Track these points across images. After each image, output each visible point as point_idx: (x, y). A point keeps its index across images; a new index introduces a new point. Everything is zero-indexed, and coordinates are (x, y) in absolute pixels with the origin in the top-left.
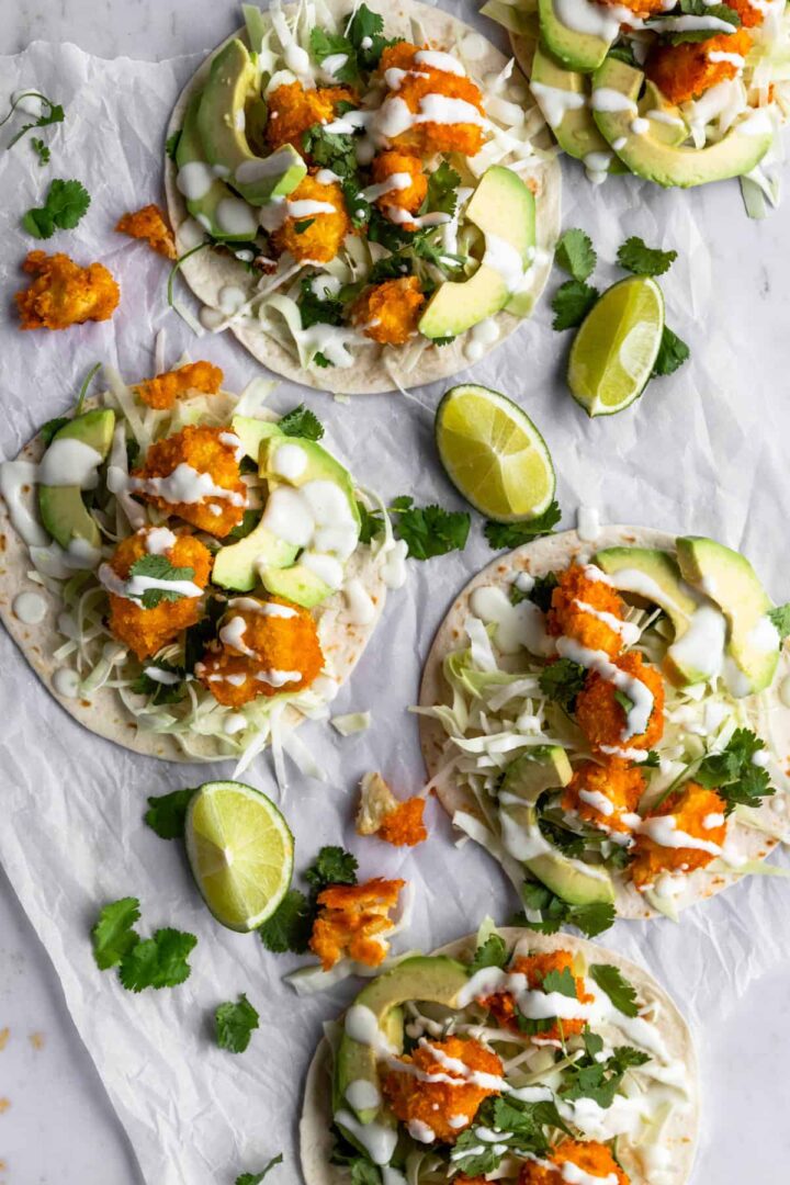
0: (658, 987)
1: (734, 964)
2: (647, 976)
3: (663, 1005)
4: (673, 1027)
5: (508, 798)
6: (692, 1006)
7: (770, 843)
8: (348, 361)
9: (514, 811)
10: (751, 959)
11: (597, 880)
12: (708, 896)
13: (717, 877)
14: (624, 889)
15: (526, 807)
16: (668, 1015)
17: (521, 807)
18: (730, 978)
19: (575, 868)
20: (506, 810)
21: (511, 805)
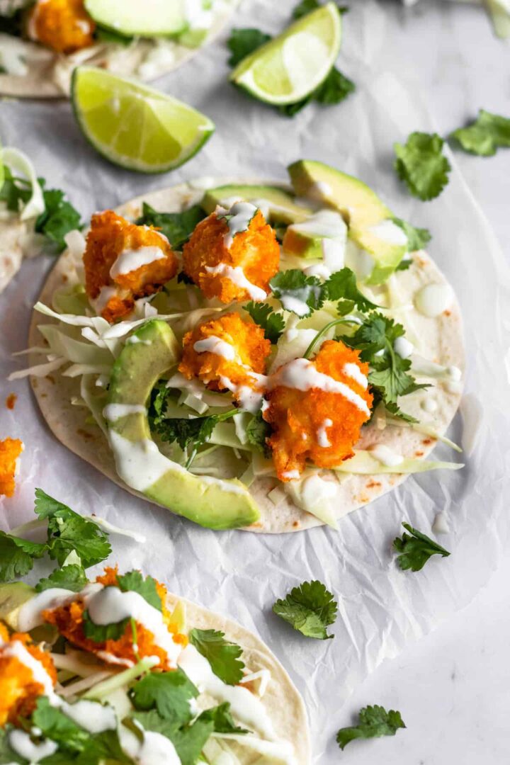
1: (365, 639)
2: (257, 642)
3: (273, 676)
4: (282, 702)
5: (117, 412)
6: (310, 683)
7: (426, 442)
8: (22, 70)
9: (125, 426)
10: (386, 635)
11: (234, 494)
12: (364, 501)
13: (371, 480)
14: (266, 500)
15: (137, 415)
16: (278, 688)
17: (132, 417)
18: (359, 655)
19: (205, 484)
20: (116, 428)
21: (120, 419)
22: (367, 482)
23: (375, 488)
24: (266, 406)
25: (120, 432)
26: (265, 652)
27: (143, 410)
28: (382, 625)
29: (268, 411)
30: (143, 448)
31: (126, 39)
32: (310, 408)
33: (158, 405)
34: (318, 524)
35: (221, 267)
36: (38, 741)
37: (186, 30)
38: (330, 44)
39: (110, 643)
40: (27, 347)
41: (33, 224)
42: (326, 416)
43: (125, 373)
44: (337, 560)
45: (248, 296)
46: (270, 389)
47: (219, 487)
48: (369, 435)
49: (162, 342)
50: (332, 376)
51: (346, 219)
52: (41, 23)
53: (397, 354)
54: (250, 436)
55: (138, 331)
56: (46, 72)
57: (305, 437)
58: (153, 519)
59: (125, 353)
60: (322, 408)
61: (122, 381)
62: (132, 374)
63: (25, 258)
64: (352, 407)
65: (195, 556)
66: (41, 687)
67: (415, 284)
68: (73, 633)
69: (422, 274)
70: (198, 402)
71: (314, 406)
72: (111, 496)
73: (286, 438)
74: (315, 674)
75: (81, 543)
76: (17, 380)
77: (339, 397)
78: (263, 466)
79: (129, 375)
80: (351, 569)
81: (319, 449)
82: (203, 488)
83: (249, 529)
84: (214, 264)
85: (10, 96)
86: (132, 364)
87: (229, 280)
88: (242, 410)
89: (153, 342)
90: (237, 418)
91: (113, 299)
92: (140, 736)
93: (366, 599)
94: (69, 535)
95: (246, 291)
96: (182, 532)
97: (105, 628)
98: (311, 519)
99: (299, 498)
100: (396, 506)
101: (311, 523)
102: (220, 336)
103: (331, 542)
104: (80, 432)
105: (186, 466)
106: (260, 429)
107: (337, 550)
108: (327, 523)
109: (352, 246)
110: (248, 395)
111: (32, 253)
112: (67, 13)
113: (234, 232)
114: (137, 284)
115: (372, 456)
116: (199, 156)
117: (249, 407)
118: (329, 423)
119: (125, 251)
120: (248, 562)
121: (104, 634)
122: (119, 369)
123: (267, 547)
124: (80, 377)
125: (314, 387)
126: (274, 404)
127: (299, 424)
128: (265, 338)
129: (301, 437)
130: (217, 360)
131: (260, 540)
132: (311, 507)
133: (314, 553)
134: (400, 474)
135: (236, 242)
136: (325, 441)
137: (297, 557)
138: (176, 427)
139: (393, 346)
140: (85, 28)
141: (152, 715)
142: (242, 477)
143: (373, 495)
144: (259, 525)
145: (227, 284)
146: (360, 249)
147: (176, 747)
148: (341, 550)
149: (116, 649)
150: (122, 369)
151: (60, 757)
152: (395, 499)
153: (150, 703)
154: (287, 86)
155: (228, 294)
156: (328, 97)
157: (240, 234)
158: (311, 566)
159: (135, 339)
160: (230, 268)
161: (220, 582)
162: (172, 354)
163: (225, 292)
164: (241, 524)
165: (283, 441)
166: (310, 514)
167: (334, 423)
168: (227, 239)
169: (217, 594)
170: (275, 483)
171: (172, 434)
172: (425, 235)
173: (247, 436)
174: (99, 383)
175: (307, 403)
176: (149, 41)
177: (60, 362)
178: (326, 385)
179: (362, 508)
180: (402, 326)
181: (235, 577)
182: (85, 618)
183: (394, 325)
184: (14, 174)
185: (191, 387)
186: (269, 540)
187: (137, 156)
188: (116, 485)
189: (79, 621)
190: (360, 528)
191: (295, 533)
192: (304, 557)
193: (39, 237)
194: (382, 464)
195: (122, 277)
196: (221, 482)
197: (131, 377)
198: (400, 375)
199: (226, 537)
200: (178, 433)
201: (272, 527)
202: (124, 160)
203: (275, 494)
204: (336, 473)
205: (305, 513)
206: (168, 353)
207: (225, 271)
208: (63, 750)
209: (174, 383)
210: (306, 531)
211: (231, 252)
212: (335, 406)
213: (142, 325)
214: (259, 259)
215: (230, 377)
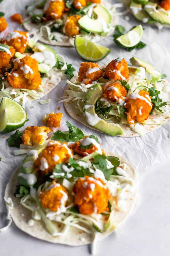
0: (126, 161)
1: (151, 159)
3: (127, 165)
4: (130, 171)
5: (87, 107)
6: (137, 168)
7: (166, 118)
8: (61, 40)
9: (89, 110)
10: (157, 158)
11: (117, 127)
12: (150, 130)
13: (152, 126)
14: (125, 129)
15: (92, 107)
16: (129, 168)
17: (91, 108)
18: (150, 162)
19: (109, 124)
20: (87, 111)
21: (88, 108)
22: (151, 126)
23: (153, 128)
24: (125, 104)
25: (88, 112)
26: (126, 160)
27: (94, 106)
28: (156, 156)
29: (126, 105)
30: (94, 115)
31: (88, 32)
32: (137, 104)
33: (98, 105)
34: (138, 135)
35: (115, 71)
36: (69, 167)
37: (103, 32)
38: (140, 34)
39: (87, 150)
40: (63, 96)
41: (64, 72)
42: (141, 106)
43: (89, 97)
44: (143, 143)
45: (121, 78)
46: (126, 100)
47: (113, 125)
48: (151, 117)
49: (99, 89)
50: (142, 96)
51: (145, 69)
52: (67, 28)
53: (158, 98)
54: (121, 112)
55: (93, 87)
56: (67, 41)
57: (135, 111)
58: (96, 134)
59: (89, 92)
60: (140, 104)
61: (88, 99)
62: (91, 97)
63: (62, 79)
64: (148, 104)
65: (106, 141)
66: (70, 156)
67: (163, 86)
68: (77, 149)
69: (164, 84)
70: (108, 104)
71: (138, 103)
72: (85, 129)
73: (131, 112)
74: (138, 166)
75: (78, 136)
76: (60, 103)
77: (144, 101)
78: (124, 121)
79: (90, 97)
80: (147, 145)
81: (139, 116)
82: (109, 125)
83: (121, 136)
84: (113, 70)
85: (58, 46)
86: (91, 95)
87: (117, 74)
88: (119, 105)
89: (97, 89)
90: (118, 107)
91: (86, 81)
92: (95, 170)
93: (151, 150)
94: (75, 133)
95: (121, 77)
96: (103, 136)
97: (85, 147)
98: (136, 134)
99: (134, 129)
100: (158, 132)
101: (136, 135)
102: (114, 86)
103: (142, 139)
104: (77, 115)
105: (105, 120)
106: (124, 110)
107: (143, 141)
108: (141, 135)
109: (147, 73)
110: (121, 101)
111: (64, 78)
112: (74, 24)
113: (118, 62)
114: (93, 78)
115: (152, 120)
116: (106, 58)
117: (121, 104)
118: (142, 108)
119: (90, 68)
120: (120, 143)
121: (85, 148)
122: (88, 96)
123: (125, 140)
124: (77, 100)
125: (138, 98)
126: (128, 103)
127: (134, 108)
128: (125, 89)
129: (134, 111)
130: (113, 91)
131: (124, 139)
132: (137, 131)
133: (137, 141)
134: (159, 125)
135: (118, 64)
136: (140, 113)
137: (133, 142)
138: (102, 110)
139: (157, 96)
140: (78, 29)
141: (97, 165)
142: (119, 124)
143: (152, 129)
144: (123, 135)
145: (116, 75)
146: (149, 73)
147: (104, 174)
148: (144, 141)
149: (88, 152)
150: (89, 96)
151: (75, 171)
152: (158, 131)
153: (97, 163)
154: (129, 43)
155: (116, 78)
156: (140, 47)
157: (120, 62)
158: (137, 144)
159: (92, 89)
160: (117, 71)
161: (113, 147)
162: (102, 92)
163: (115, 77)
164: (118, 134)
165: (130, 113)
166: (137, 132)
167: (143, 108)
168: (116, 63)
169: (112, 149)
170: (127, 125)
171: (101, 112)
172: (165, 76)
173: (120, 112)
174: (82, 101)
175: (136, 102)
176: (93, 34)
177: (72, 98)
178: (141, 98)
179: (150, 132)
180: (159, 92)
181: (117, 146)
182: (80, 145)
183: (158, 91)
184: (60, 60)
185: (106, 101)
186: (126, 139)
187: (91, 57)
188: (86, 126)
189: (79, 145)
190: (149, 137)
191: (133, 137)
192: (135, 142)
193: (66, 75)
194: (155, 122)
195: (89, 74)
196: (113, 124)
197: (91, 98)
198: (159, 103)
199: (115, 138)
200: (103, 112)
201: (126, 136)
202: (87, 58)
203: (127, 128)
204: (143, 124)
205: (135, 132)
206: (101, 92)
207: (116, 72)
208: (75, 170)
209: (102, 100)
210: (135, 137)
211: (117, 67)
212: (143, 104)
213: (94, 85)
214: (124, 69)
215: (117, 96)
